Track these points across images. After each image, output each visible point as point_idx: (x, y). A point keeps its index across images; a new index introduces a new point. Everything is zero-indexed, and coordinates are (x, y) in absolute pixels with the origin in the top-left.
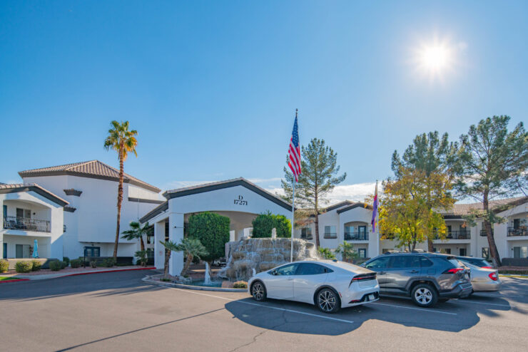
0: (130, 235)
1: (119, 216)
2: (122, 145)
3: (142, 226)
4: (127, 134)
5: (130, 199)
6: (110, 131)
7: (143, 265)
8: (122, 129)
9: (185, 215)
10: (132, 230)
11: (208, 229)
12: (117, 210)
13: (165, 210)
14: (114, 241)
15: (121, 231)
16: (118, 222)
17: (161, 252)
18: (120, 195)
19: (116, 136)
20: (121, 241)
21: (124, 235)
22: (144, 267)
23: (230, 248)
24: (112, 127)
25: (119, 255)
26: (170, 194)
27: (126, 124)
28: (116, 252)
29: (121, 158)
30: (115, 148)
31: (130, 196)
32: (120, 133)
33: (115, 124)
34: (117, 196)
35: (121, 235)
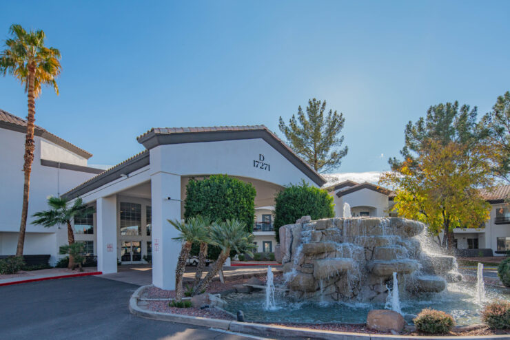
0: (48, 219)
1: (26, 187)
2: (32, 70)
3: (71, 204)
4: (44, 52)
5: (44, 163)
6: (9, 43)
7: (74, 268)
8: (32, 41)
9: (183, 178)
10: (54, 210)
11: (228, 205)
12: (23, 177)
13: (127, 174)
14: (17, 229)
15: (31, 212)
16: (26, 197)
17: (110, 247)
18: (28, 152)
19: (21, 51)
20: (30, 228)
21: (37, 218)
22: (77, 272)
23: (292, 237)
24: (14, 37)
25: (27, 252)
26: (159, 135)
27: (40, 34)
28: (21, 247)
29: (30, 91)
30: (19, 75)
31: (43, 157)
32: (28, 47)
33: (18, 31)
34: (24, 153)
35: (30, 219)
